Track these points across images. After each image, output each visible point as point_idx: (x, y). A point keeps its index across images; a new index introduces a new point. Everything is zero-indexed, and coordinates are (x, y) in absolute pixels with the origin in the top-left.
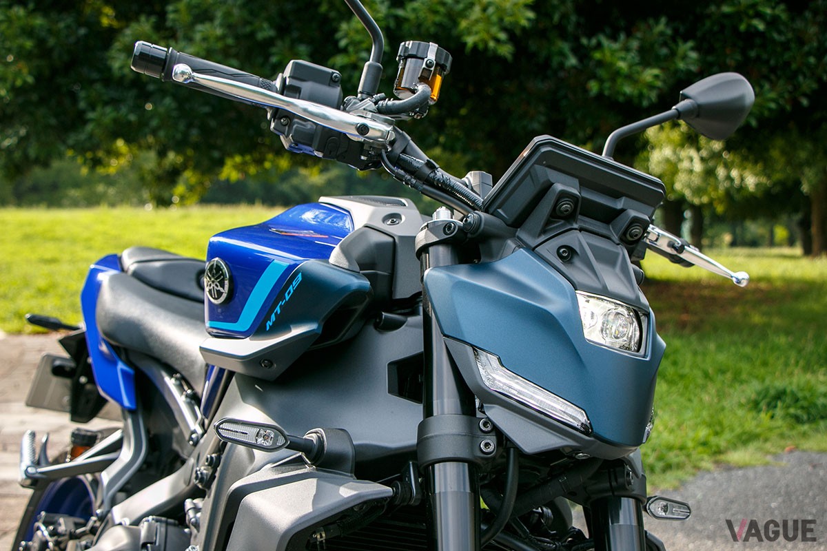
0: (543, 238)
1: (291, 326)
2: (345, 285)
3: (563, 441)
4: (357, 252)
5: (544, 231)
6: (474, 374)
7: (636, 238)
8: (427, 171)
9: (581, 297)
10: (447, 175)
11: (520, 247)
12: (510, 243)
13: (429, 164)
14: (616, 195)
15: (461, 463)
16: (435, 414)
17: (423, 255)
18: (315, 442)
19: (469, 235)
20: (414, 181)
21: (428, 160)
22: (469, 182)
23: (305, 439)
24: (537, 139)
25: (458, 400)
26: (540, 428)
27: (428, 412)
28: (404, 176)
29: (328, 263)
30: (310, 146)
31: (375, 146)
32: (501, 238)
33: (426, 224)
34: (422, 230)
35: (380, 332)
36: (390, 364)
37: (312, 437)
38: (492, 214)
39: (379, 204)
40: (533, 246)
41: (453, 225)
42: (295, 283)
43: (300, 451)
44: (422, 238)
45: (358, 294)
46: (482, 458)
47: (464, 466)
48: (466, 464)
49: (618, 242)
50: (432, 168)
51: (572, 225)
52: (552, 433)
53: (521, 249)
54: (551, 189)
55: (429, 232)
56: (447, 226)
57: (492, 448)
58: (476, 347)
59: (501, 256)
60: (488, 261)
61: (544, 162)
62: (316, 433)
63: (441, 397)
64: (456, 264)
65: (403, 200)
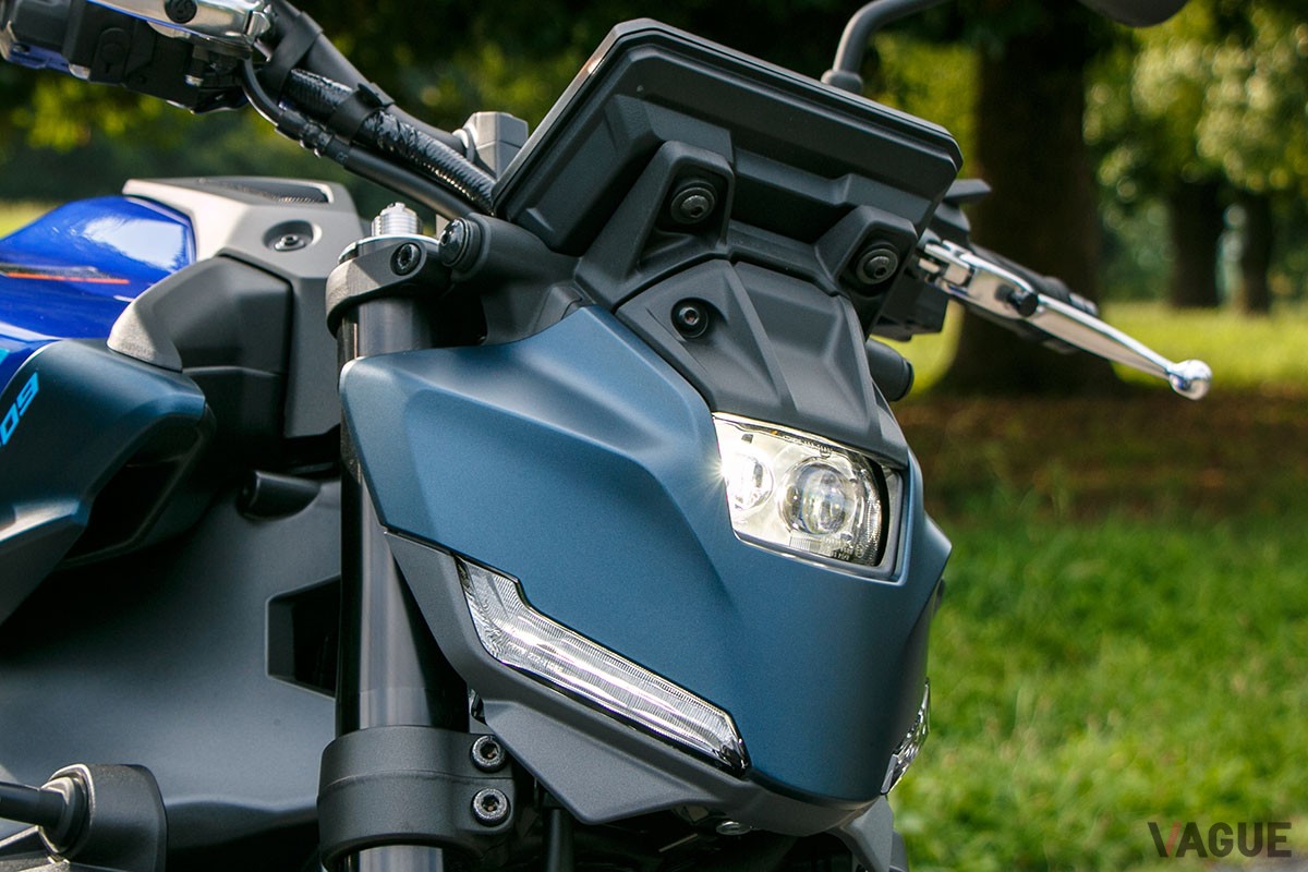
0: (638, 280)
1: (17, 509)
2: (141, 403)
3: (676, 790)
4: (184, 319)
5: (641, 263)
6: (459, 624)
7: (882, 278)
8: (359, 112)
9: (726, 427)
10: (410, 123)
11: (580, 303)
12: (559, 295)
13: (363, 95)
14: (831, 170)
15: (426, 849)
16: (364, 724)
17: (345, 327)
18: (67, 799)
19: (455, 276)
20: (326, 139)
21: (360, 86)
22: (471, 139)
23: (45, 792)
24: (620, 29)
25: (422, 690)
26: (622, 758)
27: (348, 719)
28: (299, 127)
29: (105, 348)
30: (59, 49)
31: (221, 51)
32: (536, 280)
33: (353, 246)
34: (343, 260)
35: (253, 522)
36: (276, 602)
37: (60, 786)
38: (514, 221)
39: (260, 198)
40: (614, 300)
41: (413, 248)
42: (23, 400)
43: (34, 822)
44: (343, 281)
45: (176, 425)
46: (477, 835)
47: (432, 855)
48: (439, 852)
49: (833, 288)
50: (373, 104)
51: (712, 246)
52: (651, 772)
53: (583, 309)
54: (656, 157)
55: (357, 269)
56: (401, 251)
57: (502, 808)
58: (463, 556)
59: (534, 330)
60: (504, 339)
61: (639, 89)
62: (71, 775)
63: (379, 684)
64: (424, 347)
65: (325, 188)
